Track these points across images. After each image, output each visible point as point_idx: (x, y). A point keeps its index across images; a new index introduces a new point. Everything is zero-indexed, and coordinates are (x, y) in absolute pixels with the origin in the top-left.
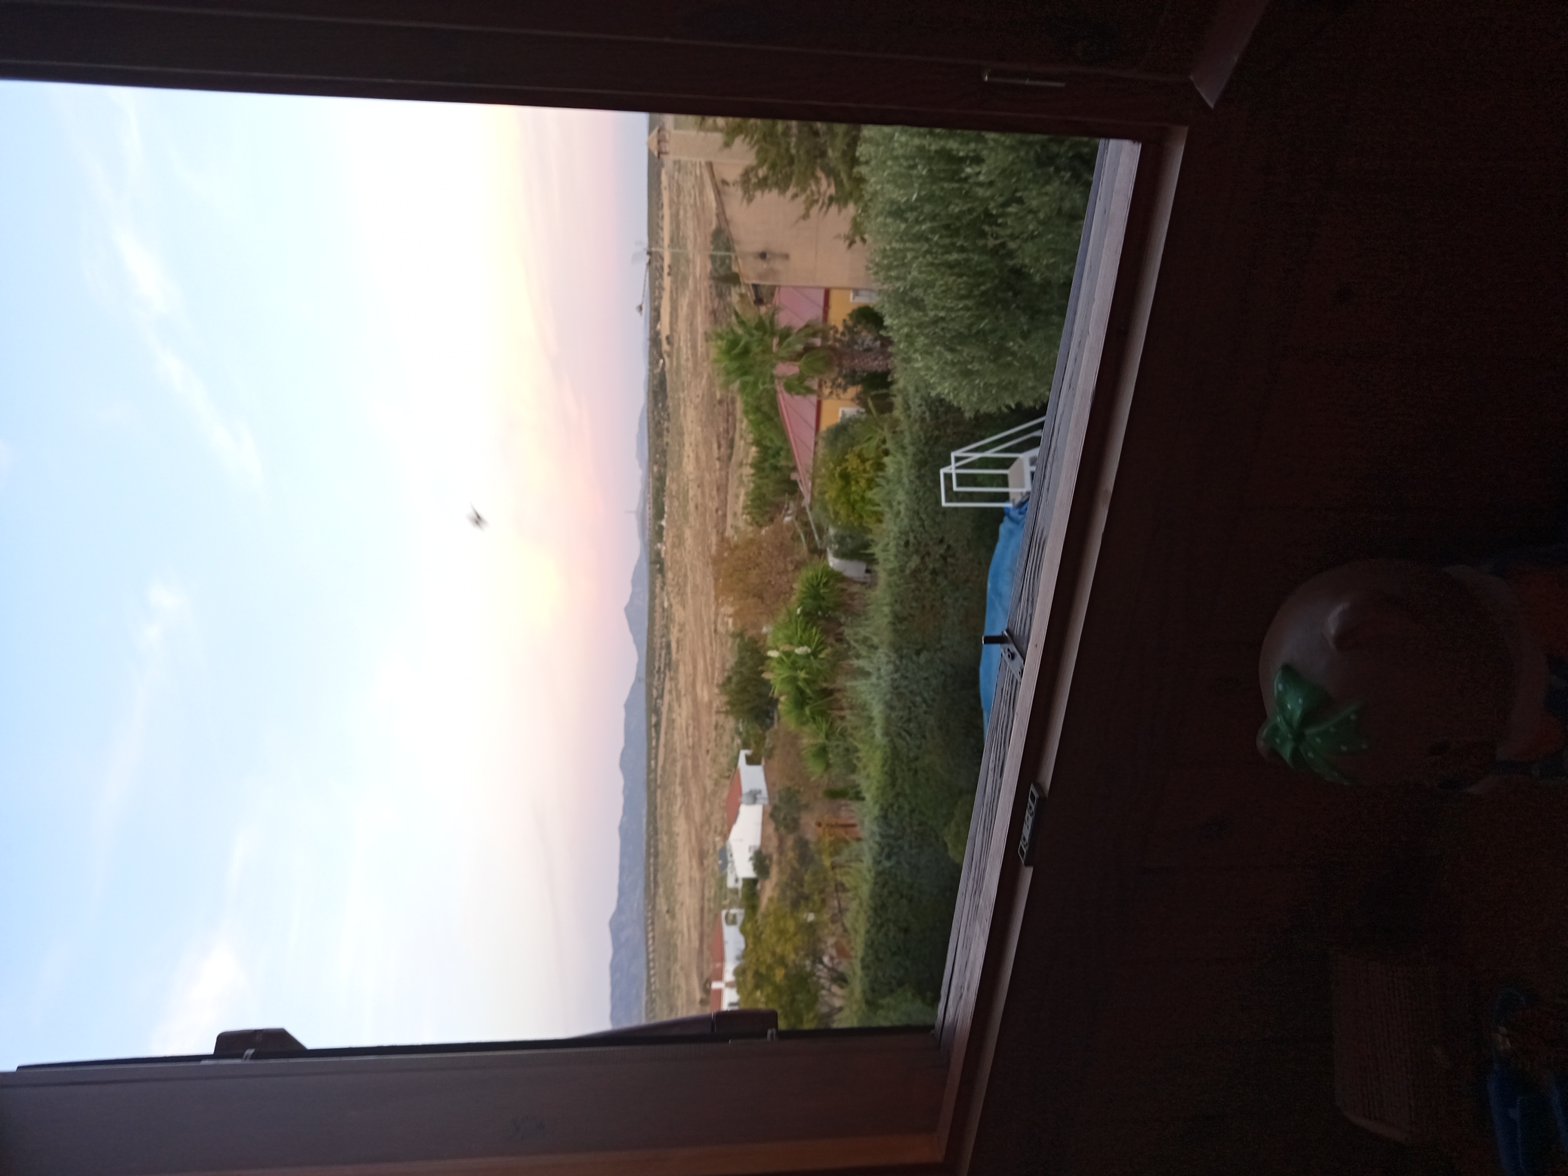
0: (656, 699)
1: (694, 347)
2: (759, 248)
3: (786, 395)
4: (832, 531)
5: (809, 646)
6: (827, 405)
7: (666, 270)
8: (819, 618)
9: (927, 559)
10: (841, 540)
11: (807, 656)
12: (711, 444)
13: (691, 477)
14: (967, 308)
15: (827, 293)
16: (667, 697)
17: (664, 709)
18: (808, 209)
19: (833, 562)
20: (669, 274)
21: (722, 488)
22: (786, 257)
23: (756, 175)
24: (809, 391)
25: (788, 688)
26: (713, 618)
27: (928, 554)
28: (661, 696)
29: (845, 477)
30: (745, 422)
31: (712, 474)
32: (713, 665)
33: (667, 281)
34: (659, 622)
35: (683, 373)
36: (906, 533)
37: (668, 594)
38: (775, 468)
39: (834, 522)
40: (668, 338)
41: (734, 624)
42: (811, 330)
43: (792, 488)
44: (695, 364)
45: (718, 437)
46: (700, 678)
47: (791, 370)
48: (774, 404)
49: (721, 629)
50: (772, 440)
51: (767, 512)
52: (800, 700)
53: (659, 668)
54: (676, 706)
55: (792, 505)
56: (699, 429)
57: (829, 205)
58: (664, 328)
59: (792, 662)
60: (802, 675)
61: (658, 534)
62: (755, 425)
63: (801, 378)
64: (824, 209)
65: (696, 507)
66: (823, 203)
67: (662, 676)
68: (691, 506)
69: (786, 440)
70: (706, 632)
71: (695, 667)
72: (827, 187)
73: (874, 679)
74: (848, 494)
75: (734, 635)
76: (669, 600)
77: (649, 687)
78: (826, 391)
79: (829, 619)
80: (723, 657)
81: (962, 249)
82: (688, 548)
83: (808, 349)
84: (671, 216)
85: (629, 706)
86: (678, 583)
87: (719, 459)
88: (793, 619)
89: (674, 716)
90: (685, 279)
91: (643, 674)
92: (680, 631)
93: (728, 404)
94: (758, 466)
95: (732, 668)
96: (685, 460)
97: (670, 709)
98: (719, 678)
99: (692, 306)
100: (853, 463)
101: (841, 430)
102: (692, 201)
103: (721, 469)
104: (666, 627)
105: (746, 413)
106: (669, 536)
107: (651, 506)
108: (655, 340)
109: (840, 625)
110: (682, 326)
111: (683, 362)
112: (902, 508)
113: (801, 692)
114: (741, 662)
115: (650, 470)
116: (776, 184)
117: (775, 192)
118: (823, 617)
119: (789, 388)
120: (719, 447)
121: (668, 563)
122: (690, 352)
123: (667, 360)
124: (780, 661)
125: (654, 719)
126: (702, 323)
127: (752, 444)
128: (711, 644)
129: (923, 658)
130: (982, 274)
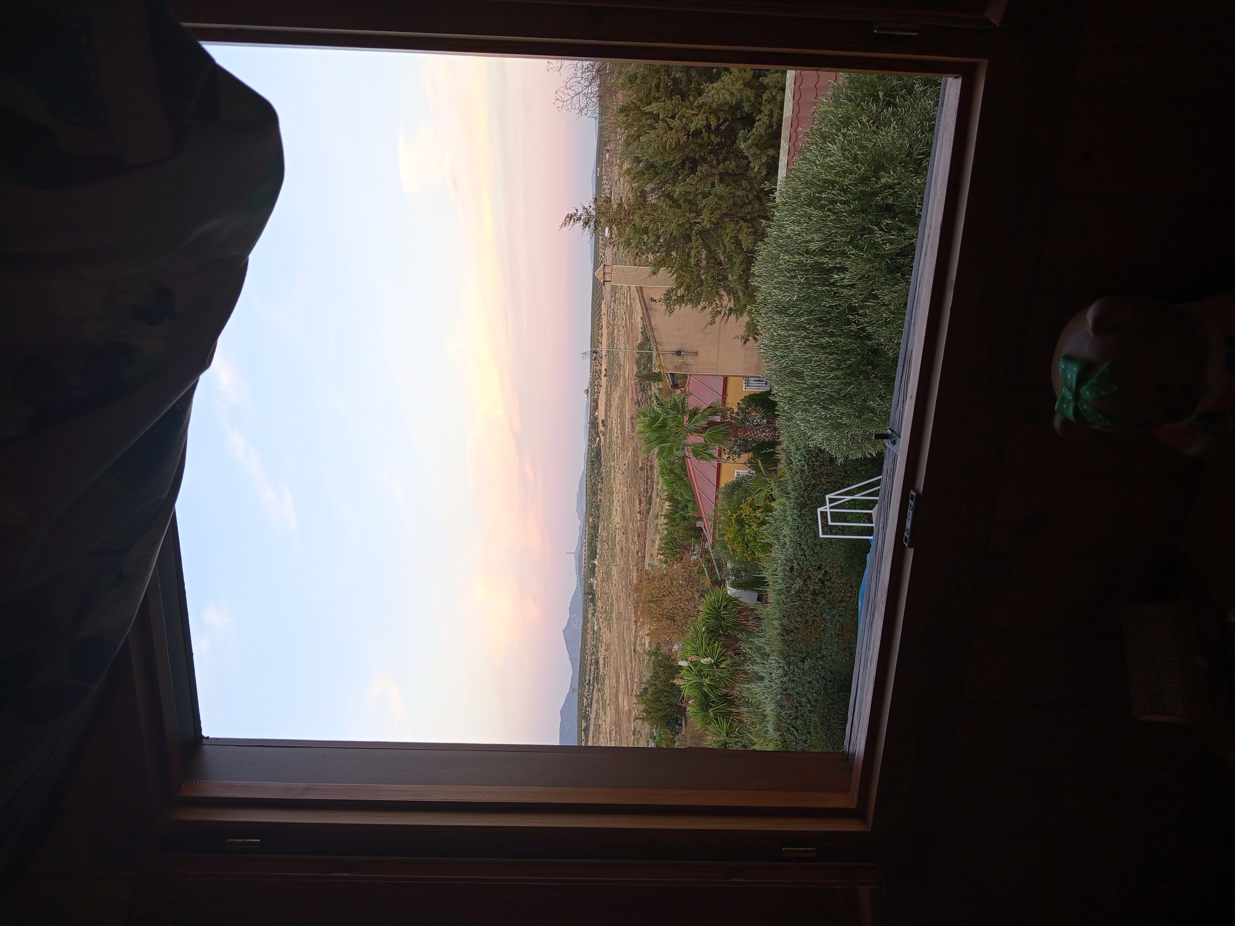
0: (586, 707)
1: (623, 428)
2: (676, 348)
3: (694, 459)
4: (729, 565)
5: (713, 658)
6: (725, 467)
7: (604, 372)
8: (720, 635)
9: (808, 582)
10: (737, 573)
11: (711, 666)
12: (634, 501)
13: (618, 526)
14: (836, 377)
15: (726, 379)
16: (595, 706)
17: (593, 716)
18: (714, 317)
19: (731, 591)
20: (605, 376)
21: (642, 535)
22: (696, 354)
23: (676, 295)
24: (712, 456)
25: (695, 693)
26: (633, 639)
27: (809, 578)
28: (590, 705)
29: (740, 522)
30: (661, 481)
31: (634, 523)
32: (632, 679)
33: (604, 381)
34: (590, 642)
35: (614, 447)
36: (791, 561)
37: (598, 619)
38: (684, 518)
39: (732, 558)
40: (603, 421)
41: (650, 643)
42: (713, 410)
43: (698, 533)
44: (623, 440)
45: (639, 495)
46: (622, 690)
47: (699, 439)
48: (684, 468)
49: (639, 649)
50: (682, 496)
51: (677, 553)
52: (705, 704)
53: (589, 680)
54: (602, 714)
55: (697, 547)
56: (625, 489)
57: (729, 315)
58: (601, 414)
59: (699, 670)
60: (707, 681)
61: (592, 571)
62: (670, 483)
63: (706, 446)
64: (726, 318)
65: (622, 549)
66: (725, 314)
67: (591, 687)
68: (618, 548)
69: (694, 495)
70: (627, 651)
71: (618, 681)
72: (727, 302)
73: (767, 682)
74: (743, 535)
75: (649, 654)
76: (598, 624)
77: (581, 696)
78: (725, 457)
79: (728, 636)
80: (641, 672)
81: (832, 335)
82: (614, 582)
83: (711, 424)
84: (608, 334)
85: (564, 713)
86: (606, 611)
87: (639, 512)
88: (699, 635)
89: (600, 722)
90: (617, 379)
91: (576, 686)
92: (606, 650)
93: (647, 471)
94: (670, 517)
95: (648, 681)
96: (614, 513)
97: (597, 716)
98: (637, 691)
99: (622, 398)
100: (746, 510)
101: (737, 485)
102: (624, 323)
103: (641, 520)
104: (596, 646)
105: (662, 474)
106: (600, 573)
107: (587, 549)
108: (593, 423)
109: (738, 640)
110: (614, 413)
111: (614, 439)
112: (787, 540)
113: (706, 696)
114: (655, 676)
115: (587, 520)
116: (690, 300)
117: (689, 306)
118: (724, 635)
119: (696, 454)
120: (640, 503)
121: (598, 594)
122: (619, 432)
123: (602, 437)
124: (689, 669)
125: (584, 725)
126: (629, 409)
127: (666, 500)
128: (631, 662)
129: (807, 664)
130: (847, 352)
